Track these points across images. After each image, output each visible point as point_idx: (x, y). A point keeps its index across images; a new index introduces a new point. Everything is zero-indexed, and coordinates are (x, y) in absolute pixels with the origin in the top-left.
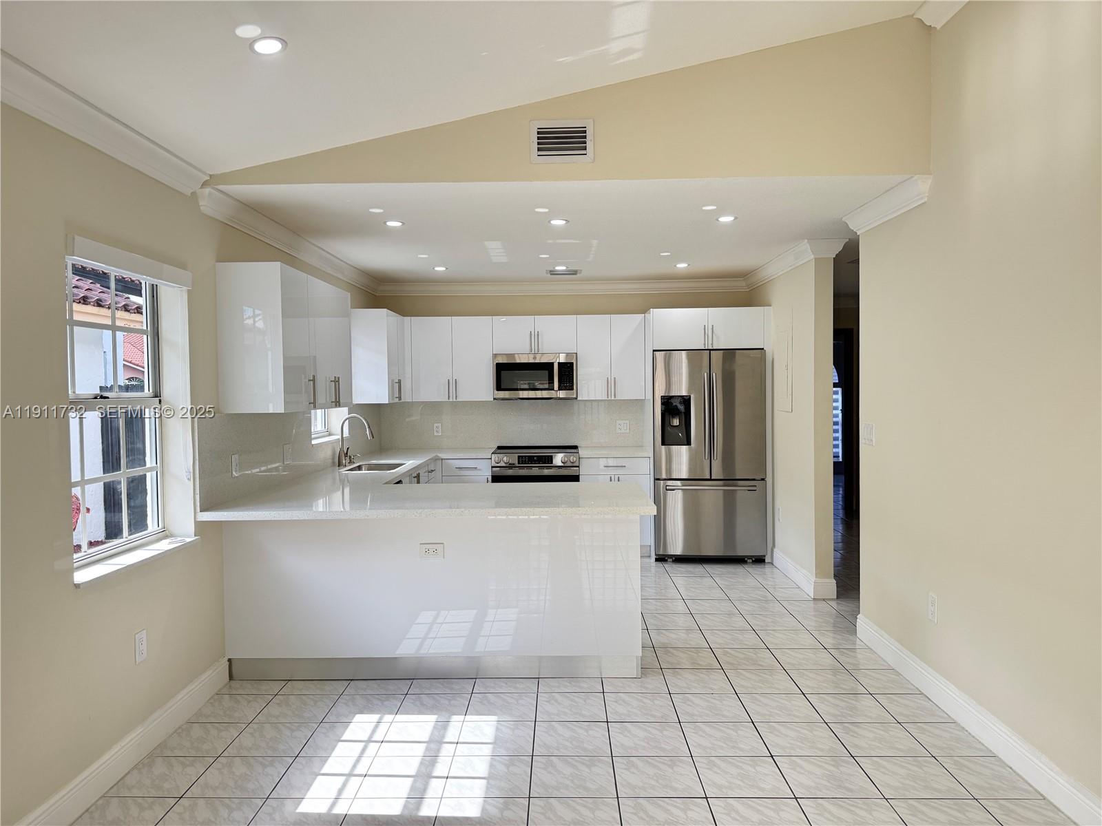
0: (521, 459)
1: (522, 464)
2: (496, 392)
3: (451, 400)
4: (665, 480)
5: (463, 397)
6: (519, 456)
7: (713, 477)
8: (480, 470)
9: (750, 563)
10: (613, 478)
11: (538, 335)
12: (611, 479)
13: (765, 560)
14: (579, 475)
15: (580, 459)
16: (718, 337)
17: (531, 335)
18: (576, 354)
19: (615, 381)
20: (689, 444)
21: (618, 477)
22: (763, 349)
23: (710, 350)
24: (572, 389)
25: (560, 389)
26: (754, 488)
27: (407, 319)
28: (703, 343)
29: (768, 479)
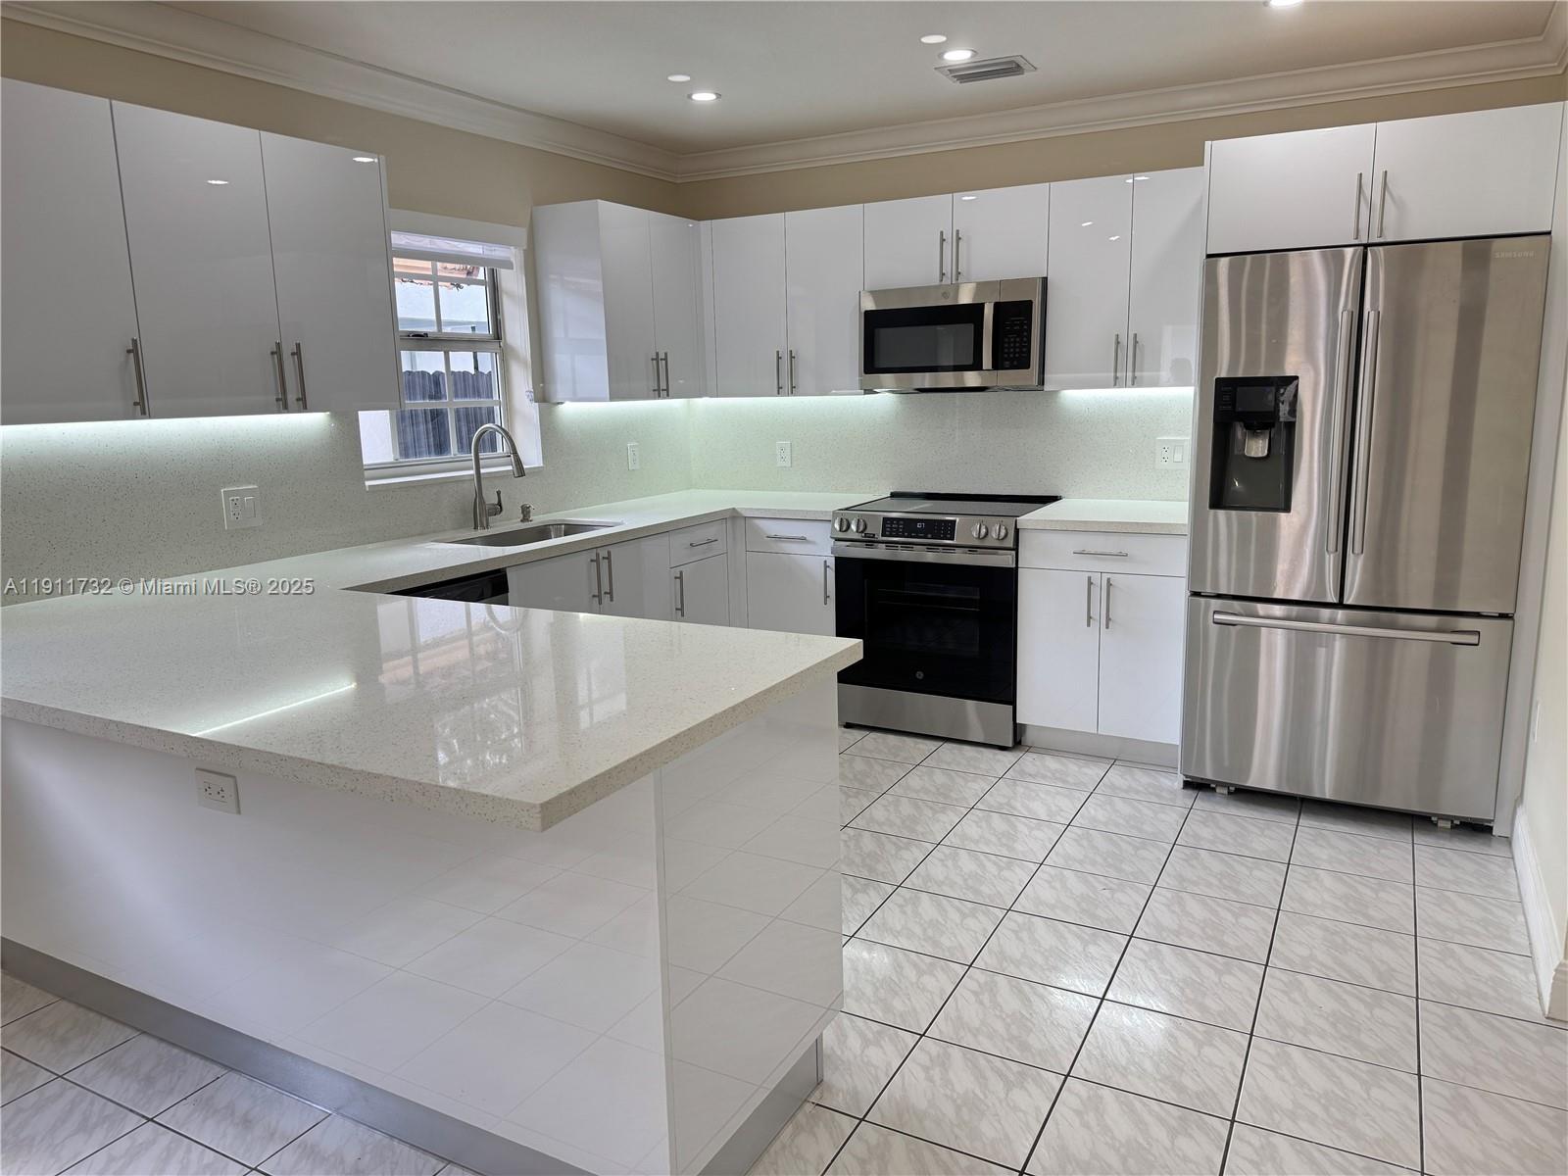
0: (890, 526)
1: (892, 535)
2: (864, 375)
4: (1217, 596)
6: (885, 519)
7: (1349, 600)
8: (813, 543)
9: (1444, 830)
10: (1095, 579)
11: (959, 239)
12: (1090, 583)
13: (1491, 828)
14: (1017, 567)
15: (1017, 531)
16: (1400, 205)
17: (943, 240)
18: (1045, 280)
19: (1136, 342)
20: (1287, 509)
21: (1109, 580)
22: (1549, 233)
23: (1366, 246)
24: (1026, 365)
25: (997, 365)
26: (1473, 639)
27: (704, 224)
28: (1353, 225)
29: (1525, 615)
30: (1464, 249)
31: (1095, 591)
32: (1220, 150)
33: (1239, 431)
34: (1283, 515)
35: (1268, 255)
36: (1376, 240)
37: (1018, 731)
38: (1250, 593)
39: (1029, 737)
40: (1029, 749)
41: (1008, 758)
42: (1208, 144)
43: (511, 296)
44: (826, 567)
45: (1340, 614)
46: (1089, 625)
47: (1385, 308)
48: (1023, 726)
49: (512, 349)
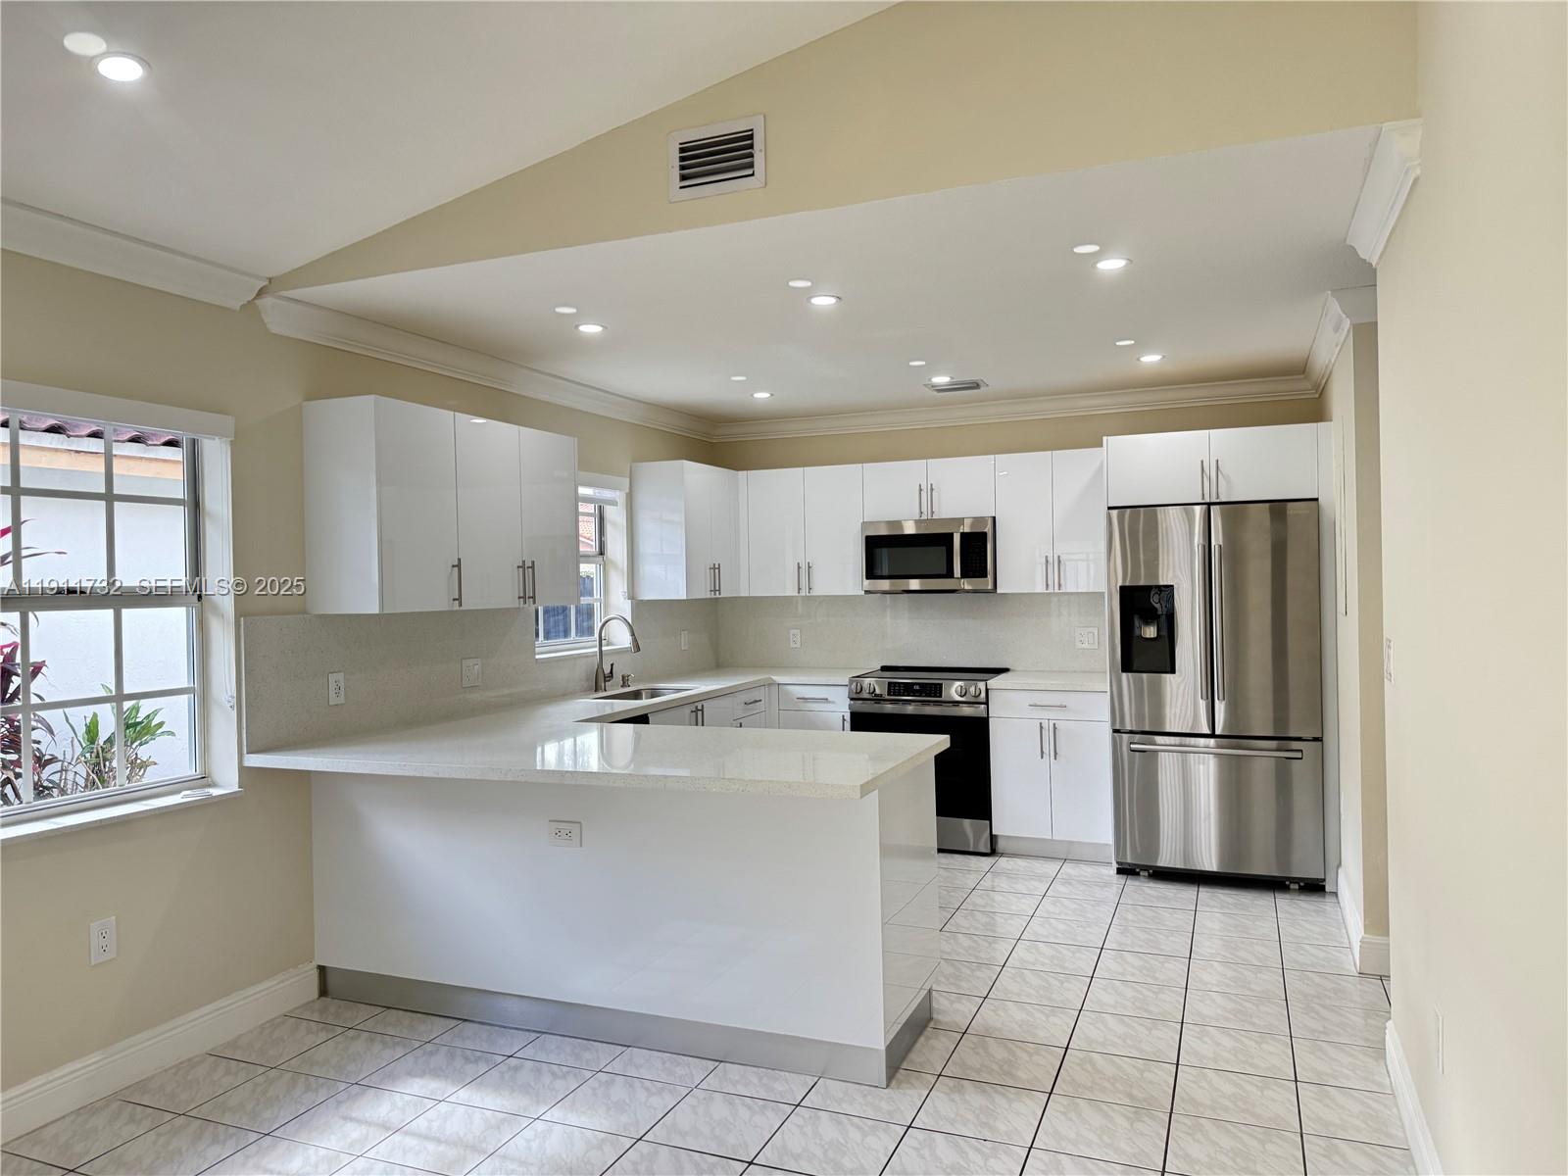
0: (893, 688)
1: (895, 695)
2: (867, 582)
3: (803, 593)
4: (1131, 732)
5: (819, 590)
6: (890, 684)
7: (1218, 732)
8: (833, 702)
9: (1294, 890)
10: (1045, 724)
11: (932, 489)
12: (1041, 727)
13: (1324, 887)
14: (988, 717)
15: (987, 690)
16: (1228, 481)
17: (921, 490)
18: (994, 518)
19: (1059, 562)
20: (1173, 671)
21: (1054, 724)
22: (1317, 499)
23: (1209, 504)
24: (984, 575)
25: (964, 575)
26: (1299, 755)
27: (742, 474)
28: (1200, 492)
29: (1329, 738)
30: (1270, 507)
31: (1045, 733)
32: (1112, 442)
33: (1137, 622)
34: (1168, 677)
35: (1142, 509)
36: (1214, 500)
37: (993, 839)
38: (1147, 729)
39: (1001, 845)
40: (1002, 855)
41: (986, 862)
42: (1105, 438)
43: (614, 524)
44: (844, 720)
45: (1212, 742)
46: (1042, 757)
47: (1223, 542)
48: (996, 836)
49: (612, 562)
